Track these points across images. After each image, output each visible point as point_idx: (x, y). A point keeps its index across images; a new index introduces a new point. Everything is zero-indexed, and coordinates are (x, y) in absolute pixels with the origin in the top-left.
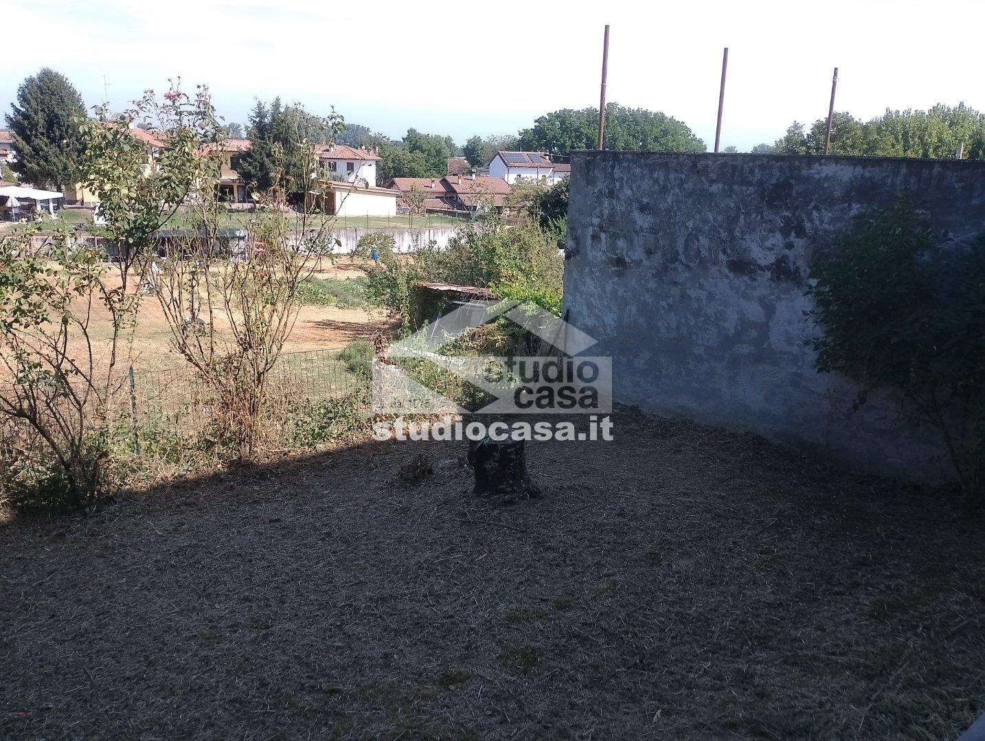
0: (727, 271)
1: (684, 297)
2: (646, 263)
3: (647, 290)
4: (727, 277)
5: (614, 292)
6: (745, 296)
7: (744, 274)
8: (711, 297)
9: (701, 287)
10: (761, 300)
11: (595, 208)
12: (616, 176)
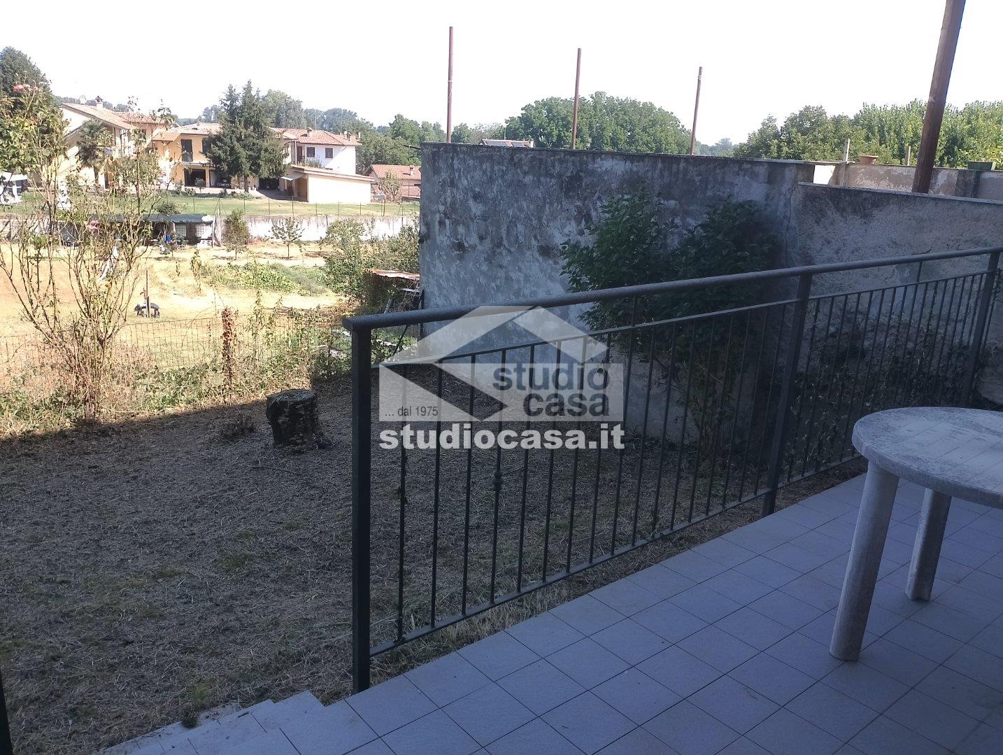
2: (479, 247)
4: (535, 260)
11: (441, 196)
12: (456, 167)
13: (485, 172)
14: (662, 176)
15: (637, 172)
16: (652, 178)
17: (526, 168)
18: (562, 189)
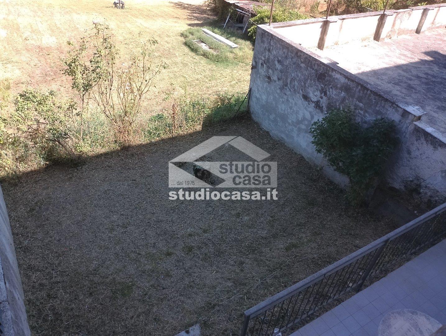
0: (302, 97)
1: (287, 100)
2: (277, 82)
3: (277, 92)
4: (301, 99)
5: (266, 88)
6: (305, 108)
7: (306, 101)
8: (296, 104)
9: (293, 99)
10: (310, 112)
11: (263, 53)
12: (272, 44)
13: (284, 53)
14: (359, 92)
15: (350, 85)
16: (355, 91)
17: (302, 60)
18: (316, 76)
